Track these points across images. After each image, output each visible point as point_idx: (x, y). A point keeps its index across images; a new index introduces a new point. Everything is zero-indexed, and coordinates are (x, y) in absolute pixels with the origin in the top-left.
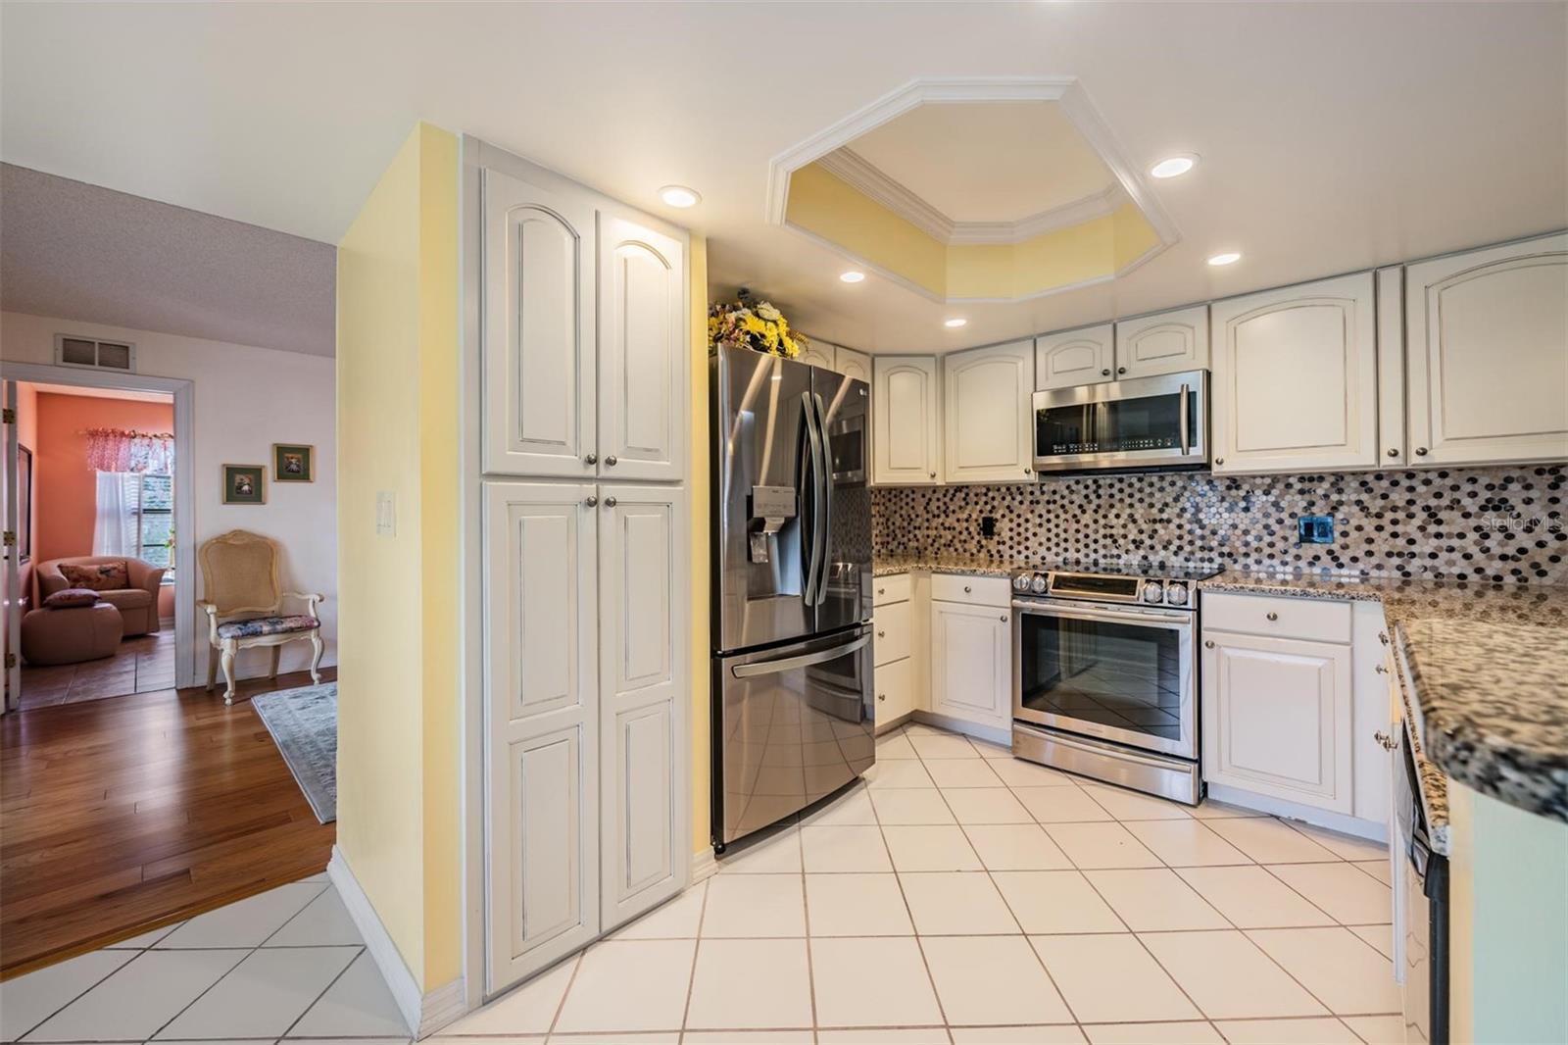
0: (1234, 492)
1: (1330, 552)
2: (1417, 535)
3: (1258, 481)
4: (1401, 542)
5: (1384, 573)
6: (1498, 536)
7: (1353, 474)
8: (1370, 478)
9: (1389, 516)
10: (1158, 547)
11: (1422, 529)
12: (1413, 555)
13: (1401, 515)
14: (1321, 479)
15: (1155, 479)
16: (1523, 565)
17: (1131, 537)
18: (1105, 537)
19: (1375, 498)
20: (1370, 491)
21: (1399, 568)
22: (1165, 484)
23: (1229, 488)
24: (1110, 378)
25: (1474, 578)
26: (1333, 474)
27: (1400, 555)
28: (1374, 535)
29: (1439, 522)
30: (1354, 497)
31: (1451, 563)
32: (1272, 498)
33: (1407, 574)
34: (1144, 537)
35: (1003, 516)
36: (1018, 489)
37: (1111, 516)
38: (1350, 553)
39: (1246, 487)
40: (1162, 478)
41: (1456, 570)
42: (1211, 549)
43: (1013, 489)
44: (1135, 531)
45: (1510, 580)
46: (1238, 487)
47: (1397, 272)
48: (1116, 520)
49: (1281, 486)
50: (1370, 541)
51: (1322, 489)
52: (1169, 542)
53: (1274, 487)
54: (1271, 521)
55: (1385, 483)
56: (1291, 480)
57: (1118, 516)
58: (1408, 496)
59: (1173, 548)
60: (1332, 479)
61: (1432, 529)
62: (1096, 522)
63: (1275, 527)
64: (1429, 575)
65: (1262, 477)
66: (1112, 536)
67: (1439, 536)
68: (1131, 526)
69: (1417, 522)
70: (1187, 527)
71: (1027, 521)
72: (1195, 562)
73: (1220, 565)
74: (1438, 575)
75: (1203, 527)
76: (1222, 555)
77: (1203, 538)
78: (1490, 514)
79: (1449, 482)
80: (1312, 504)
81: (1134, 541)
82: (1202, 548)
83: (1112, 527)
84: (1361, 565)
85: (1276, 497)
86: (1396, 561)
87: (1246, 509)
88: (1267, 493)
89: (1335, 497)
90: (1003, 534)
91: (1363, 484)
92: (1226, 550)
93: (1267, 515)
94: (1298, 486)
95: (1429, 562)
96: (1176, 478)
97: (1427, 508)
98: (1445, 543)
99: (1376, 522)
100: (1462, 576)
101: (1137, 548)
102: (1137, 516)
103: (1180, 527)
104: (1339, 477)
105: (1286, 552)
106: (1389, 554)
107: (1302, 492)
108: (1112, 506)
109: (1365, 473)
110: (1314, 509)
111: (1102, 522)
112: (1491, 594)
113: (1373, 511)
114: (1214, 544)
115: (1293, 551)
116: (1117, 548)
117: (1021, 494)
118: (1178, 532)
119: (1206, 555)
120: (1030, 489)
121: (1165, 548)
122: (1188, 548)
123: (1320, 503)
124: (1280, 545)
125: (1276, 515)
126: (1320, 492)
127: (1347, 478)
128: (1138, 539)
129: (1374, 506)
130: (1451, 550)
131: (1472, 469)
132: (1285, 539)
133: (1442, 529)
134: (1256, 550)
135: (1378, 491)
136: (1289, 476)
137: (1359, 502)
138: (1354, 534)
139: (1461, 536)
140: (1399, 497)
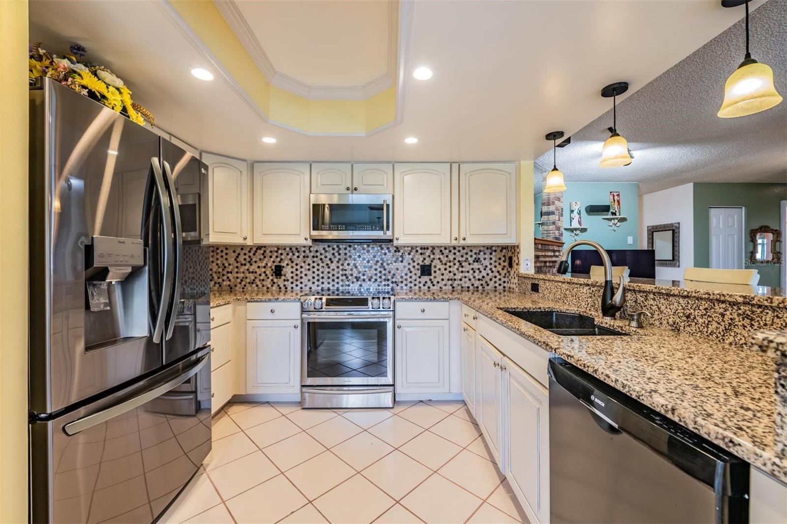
0: (397, 253)
1: (430, 280)
2: (456, 272)
3: (406, 248)
4: (452, 274)
5: (447, 287)
6: (477, 272)
7: (438, 247)
8: (443, 249)
9: (449, 264)
10: (367, 280)
11: (458, 269)
12: (455, 280)
13: (452, 264)
14: (428, 248)
15: (365, 246)
16: (483, 282)
17: (355, 275)
18: (342, 275)
19: (444, 257)
20: (443, 254)
21: (451, 285)
22: (370, 249)
23: (395, 251)
24: (350, 192)
25: (471, 288)
26: (432, 247)
27: (451, 280)
28: (444, 272)
29: (462, 267)
30: (438, 257)
31: (465, 282)
32: (411, 257)
33: (453, 288)
34: (361, 275)
35: (288, 265)
36: (297, 249)
37: (345, 264)
38: (436, 280)
39: (402, 251)
40: (368, 246)
41: (467, 285)
42: (388, 280)
43: (294, 249)
44: (356, 272)
45: (480, 288)
46: (399, 251)
47: (457, 165)
48: (348, 267)
49: (414, 251)
50: (443, 274)
51: (428, 252)
52: (371, 277)
53: (412, 252)
54: (411, 267)
55: (447, 251)
56: (418, 249)
57: (348, 264)
58: (454, 256)
59: (373, 280)
60: (431, 249)
61: (461, 269)
62: (338, 267)
63: (412, 269)
64: (459, 287)
65: (408, 247)
66: (345, 275)
67: (462, 272)
68: (355, 270)
69: (456, 267)
70: (379, 270)
71: (301, 267)
72: (382, 286)
73: (392, 287)
74: (462, 287)
75: (385, 270)
76: (392, 282)
77: (385, 275)
78: (476, 263)
79: (465, 251)
80: (424, 259)
81: (356, 277)
82: (385, 280)
83: (346, 270)
84: (440, 285)
85: (413, 256)
86: (450, 282)
87: (402, 262)
88: (409, 254)
89: (432, 256)
90: (287, 275)
91: (441, 251)
92: (394, 280)
93: (409, 264)
94: (420, 251)
95: (459, 282)
96: (374, 246)
97: (459, 261)
98: (464, 274)
99: (445, 267)
100: (468, 287)
101: (357, 280)
102: (358, 265)
103: (376, 270)
104: (433, 248)
105: (416, 280)
106: (448, 280)
107: (421, 254)
108: (346, 259)
109: (442, 247)
110: (425, 261)
111: (341, 267)
112: (475, 293)
113: (444, 262)
114: (390, 277)
115: (418, 280)
116: (348, 281)
117: (298, 252)
118: (375, 272)
119: (387, 283)
120: (303, 249)
121: (370, 280)
122: (379, 280)
123: (427, 259)
124: (414, 277)
125: (412, 264)
126: (427, 254)
127: (436, 248)
128: (358, 276)
129: (444, 260)
130: (465, 277)
131: (471, 246)
132: (416, 274)
133: (463, 269)
134: (405, 280)
135: (445, 254)
136: (417, 247)
137: (439, 259)
138: (438, 272)
139: (468, 272)
140: (451, 257)
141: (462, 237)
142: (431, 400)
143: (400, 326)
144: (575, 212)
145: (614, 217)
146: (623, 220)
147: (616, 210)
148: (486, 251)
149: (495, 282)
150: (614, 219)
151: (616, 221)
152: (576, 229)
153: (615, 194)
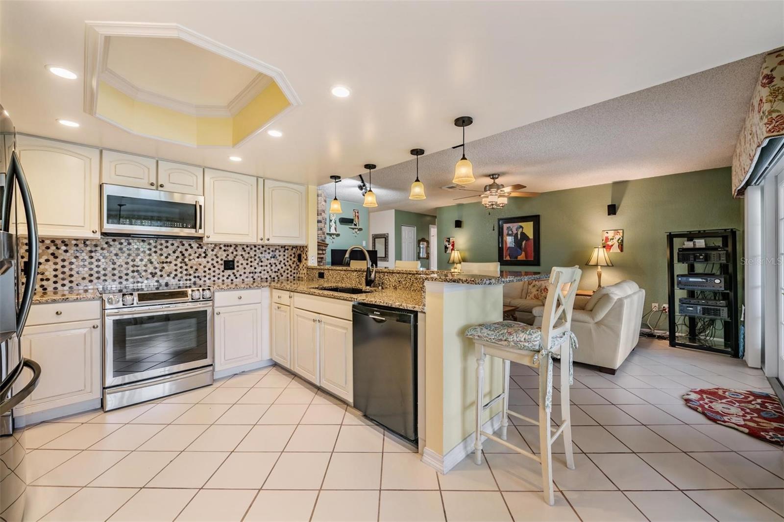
0: (200, 250)
1: (233, 273)
2: (257, 266)
3: (210, 245)
4: (253, 268)
5: (248, 279)
6: (274, 266)
7: (240, 245)
8: (245, 247)
9: (250, 260)
10: (165, 275)
11: (258, 264)
12: (256, 273)
13: (253, 260)
14: (231, 246)
15: (163, 241)
16: (279, 274)
17: (149, 271)
18: (133, 272)
19: (246, 254)
20: (245, 251)
21: (252, 277)
22: (169, 244)
23: (198, 248)
24: (154, 188)
25: (269, 278)
26: (235, 244)
27: (252, 273)
28: (246, 266)
29: (262, 262)
30: (240, 253)
31: (264, 275)
32: (214, 253)
33: (254, 279)
34: (157, 271)
35: (47, 260)
36: (63, 242)
37: (137, 260)
38: (239, 273)
39: (205, 248)
40: (167, 242)
41: (265, 277)
42: (190, 275)
43: (59, 242)
44: (152, 268)
45: (276, 278)
46: (202, 248)
48: (140, 262)
49: (217, 248)
50: (245, 268)
51: (231, 249)
52: (171, 273)
53: (215, 248)
54: (214, 262)
55: (249, 249)
56: (222, 246)
57: (141, 260)
58: (255, 253)
59: (172, 275)
60: (234, 246)
61: (260, 264)
62: (127, 263)
63: (216, 264)
64: (259, 279)
65: (211, 244)
66: (138, 271)
67: (262, 266)
68: (149, 265)
69: (257, 262)
70: (180, 265)
71: (71, 263)
72: (183, 281)
73: (194, 281)
74: (262, 279)
75: (186, 265)
76: (195, 277)
77: (186, 270)
78: (273, 259)
79: (264, 249)
80: (228, 255)
81: (151, 273)
82: (186, 275)
83: (138, 266)
84: (242, 277)
85: (217, 252)
86: (251, 275)
87: (205, 257)
88: (213, 250)
89: (235, 253)
90: (46, 273)
91: (243, 248)
92: (196, 275)
93: (213, 259)
94: (223, 248)
95: (259, 275)
96: (174, 242)
97: (259, 257)
98: (263, 268)
99: (246, 262)
100: (267, 278)
101: (153, 276)
102: (153, 260)
103: (176, 265)
104: (236, 246)
105: (219, 274)
106: (250, 273)
107: (225, 251)
108: (138, 255)
109: (244, 245)
110: (228, 257)
111: (131, 263)
112: (273, 283)
113: (246, 258)
114: (192, 272)
115: (222, 274)
116: (141, 277)
117: (66, 245)
118: (175, 268)
119: (188, 277)
120: (74, 242)
121: (168, 276)
122: (179, 275)
123: (231, 255)
124: (217, 271)
125: (216, 260)
126: (231, 251)
127: (239, 246)
128: (153, 272)
129: (246, 256)
130: (264, 270)
131: (269, 245)
132: (219, 269)
133: (263, 264)
134: (209, 274)
135: (247, 251)
136: (220, 244)
137: (242, 255)
138: (240, 266)
139: (267, 266)
140: (252, 253)
141: (266, 237)
142: (244, 372)
143: (219, 313)
144: (333, 221)
145: (356, 227)
146: (360, 230)
147: (357, 222)
148: (281, 249)
149: (288, 274)
150: (355, 228)
151: (357, 230)
152: (333, 234)
153: (356, 211)
